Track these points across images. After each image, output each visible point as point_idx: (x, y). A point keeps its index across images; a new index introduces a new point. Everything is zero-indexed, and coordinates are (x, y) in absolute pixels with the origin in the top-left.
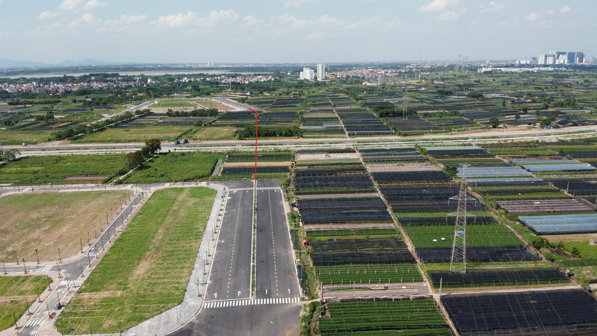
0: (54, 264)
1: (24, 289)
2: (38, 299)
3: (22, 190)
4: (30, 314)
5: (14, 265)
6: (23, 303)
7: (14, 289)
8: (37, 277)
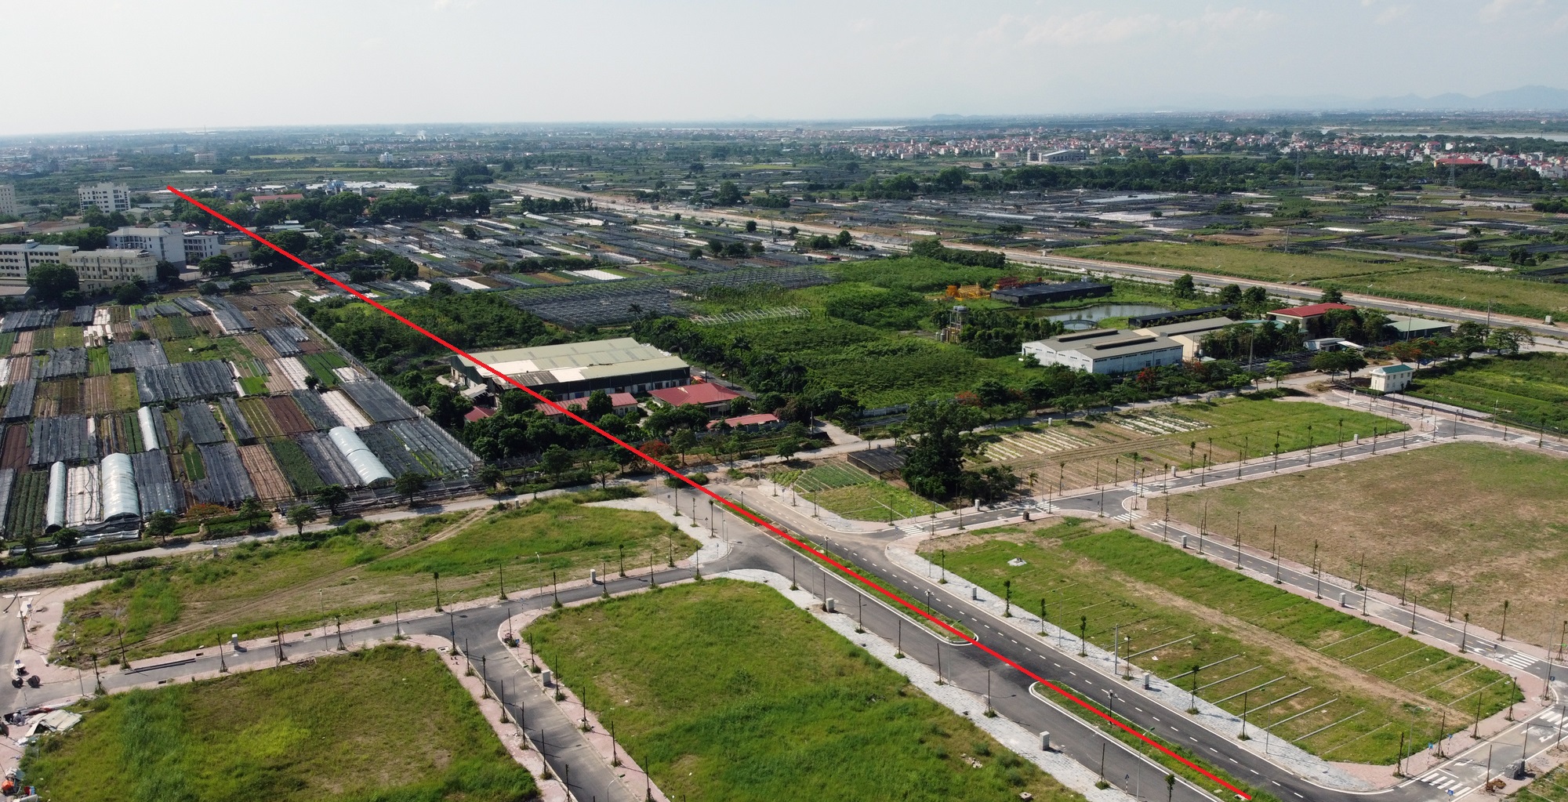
0: (1539, 655)
1: (1445, 687)
2: (1471, 728)
3: (1515, 437)
4: (1441, 756)
5: (1438, 618)
6: (1433, 720)
7: (1422, 679)
8: (1488, 671)
